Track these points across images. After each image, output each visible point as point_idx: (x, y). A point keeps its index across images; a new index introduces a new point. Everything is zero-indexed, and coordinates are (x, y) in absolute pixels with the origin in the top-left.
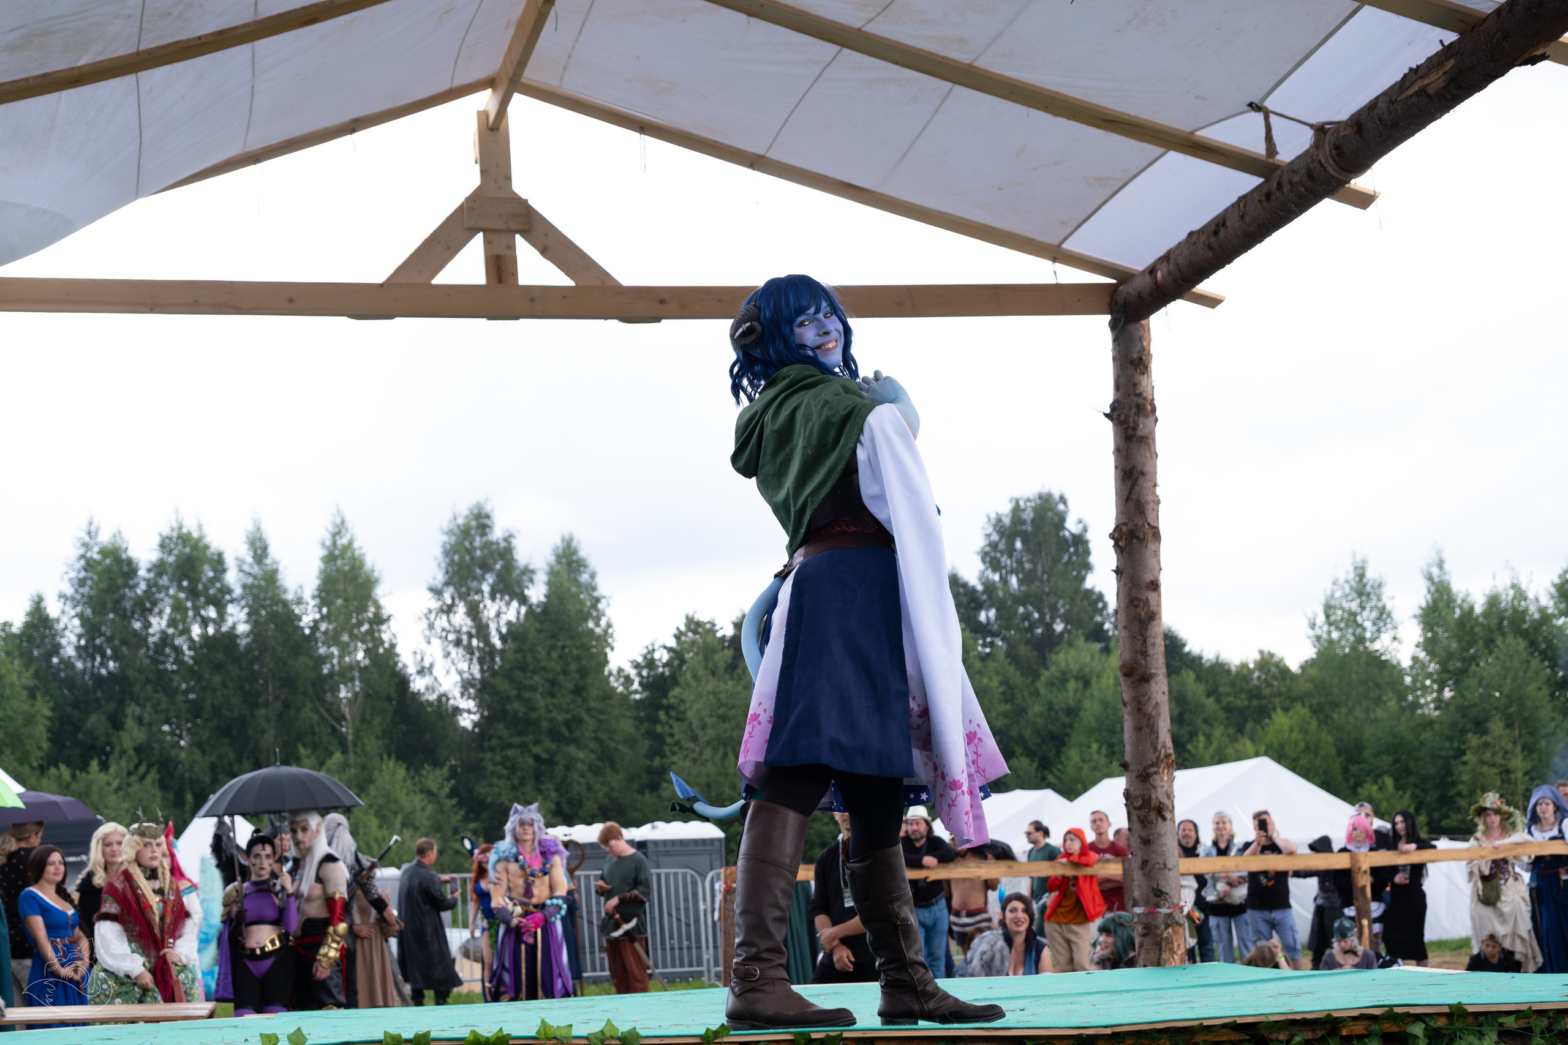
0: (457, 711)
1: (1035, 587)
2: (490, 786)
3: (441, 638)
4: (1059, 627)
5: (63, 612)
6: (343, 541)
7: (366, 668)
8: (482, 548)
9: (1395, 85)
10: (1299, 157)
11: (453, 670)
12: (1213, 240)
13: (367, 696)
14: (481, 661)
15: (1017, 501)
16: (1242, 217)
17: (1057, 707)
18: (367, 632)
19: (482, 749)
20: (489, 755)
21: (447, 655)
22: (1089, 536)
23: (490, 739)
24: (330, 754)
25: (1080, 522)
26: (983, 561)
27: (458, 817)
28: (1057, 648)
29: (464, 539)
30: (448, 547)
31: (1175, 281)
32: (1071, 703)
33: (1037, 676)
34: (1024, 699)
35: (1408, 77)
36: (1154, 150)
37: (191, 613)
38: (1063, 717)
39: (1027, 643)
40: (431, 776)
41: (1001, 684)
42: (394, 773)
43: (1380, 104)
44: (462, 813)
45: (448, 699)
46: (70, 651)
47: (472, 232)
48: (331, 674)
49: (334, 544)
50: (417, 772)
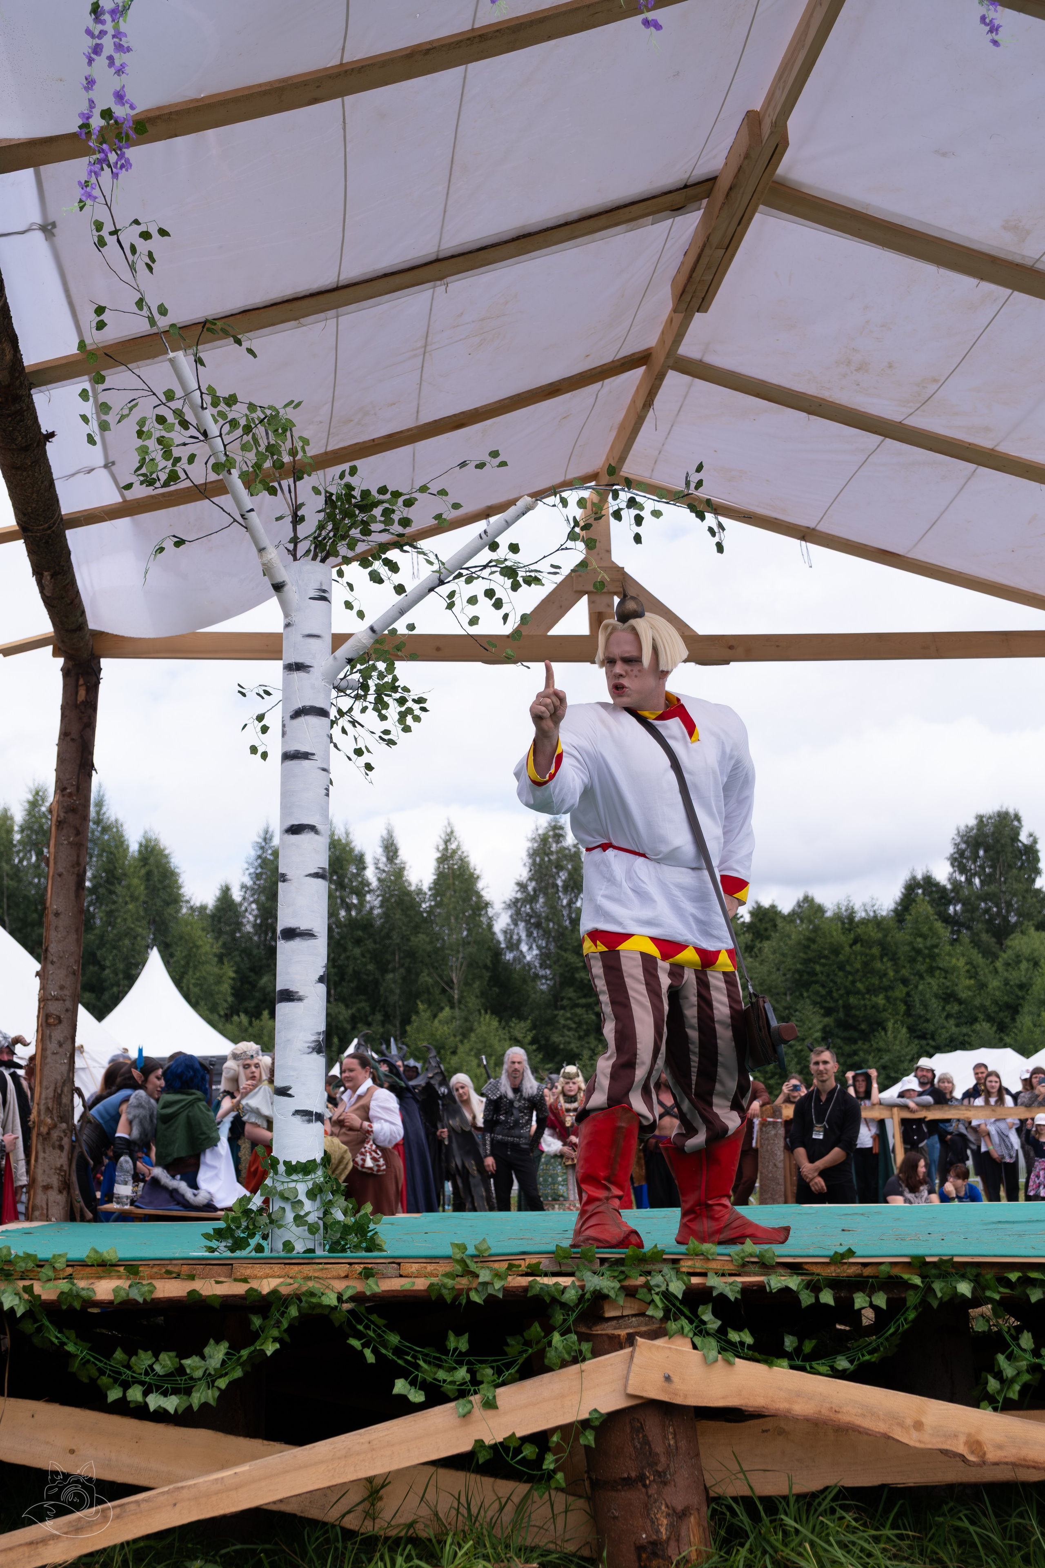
0: (537, 976)
1: (993, 888)
2: (563, 1036)
3: (526, 921)
4: (1013, 919)
5: (244, 899)
6: (453, 846)
7: (469, 943)
8: (557, 852)
11: (534, 946)
13: (470, 965)
14: (556, 940)
15: (980, 818)
17: (1012, 983)
18: (470, 916)
19: (556, 1008)
20: (561, 1012)
21: (529, 935)
22: (1039, 846)
23: (562, 999)
24: (442, 1009)
25: (1031, 835)
26: (953, 865)
27: (538, 1060)
28: (1012, 936)
29: (545, 845)
30: (531, 851)
32: (1024, 980)
33: (996, 957)
34: (984, 974)
37: (339, 901)
38: (1017, 990)
39: (987, 932)
40: (517, 1028)
41: (967, 964)
42: (489, 1024)
44: (540, 1056)
45: (531, 969)
46: (249, 928)
47: (581, 594)
48: (443, 948)
49: (446, 849)
50: (507, 1024)
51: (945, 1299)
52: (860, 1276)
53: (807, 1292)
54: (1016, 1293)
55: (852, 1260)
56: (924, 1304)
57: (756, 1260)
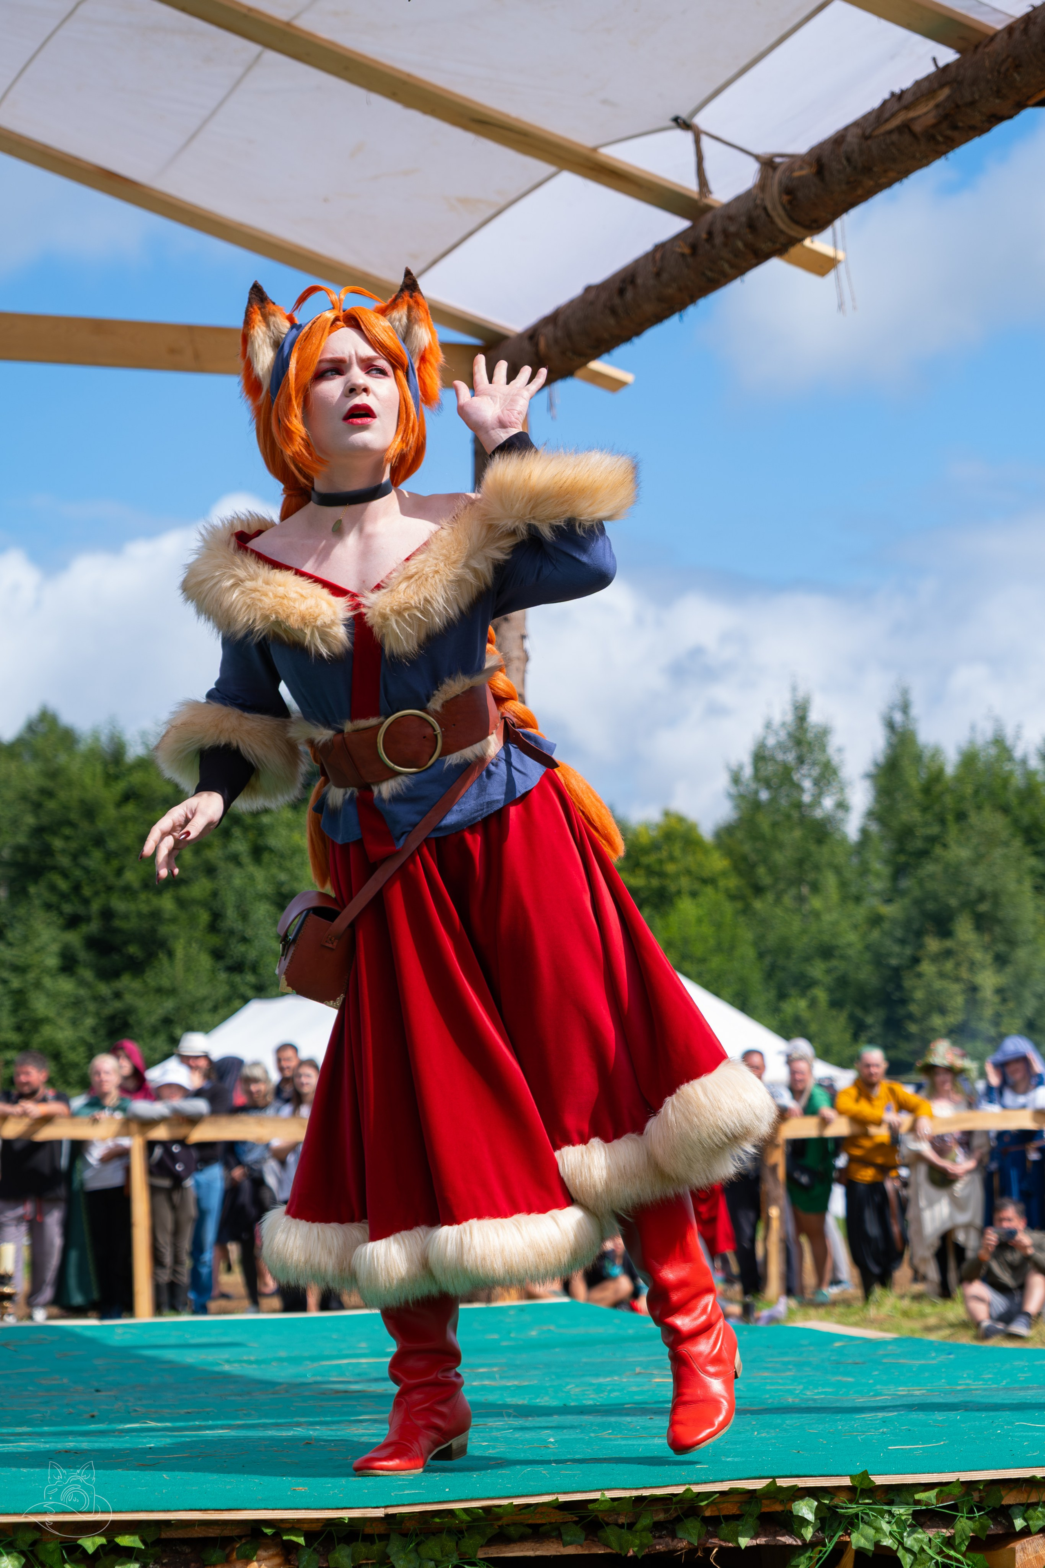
9: (870, 114)
10: (738, 199)
12: (617, 301)
16: (658, 275)
31: (563, 353)
35: (888, 106)
36: (543, 168)
43: (849, 138)
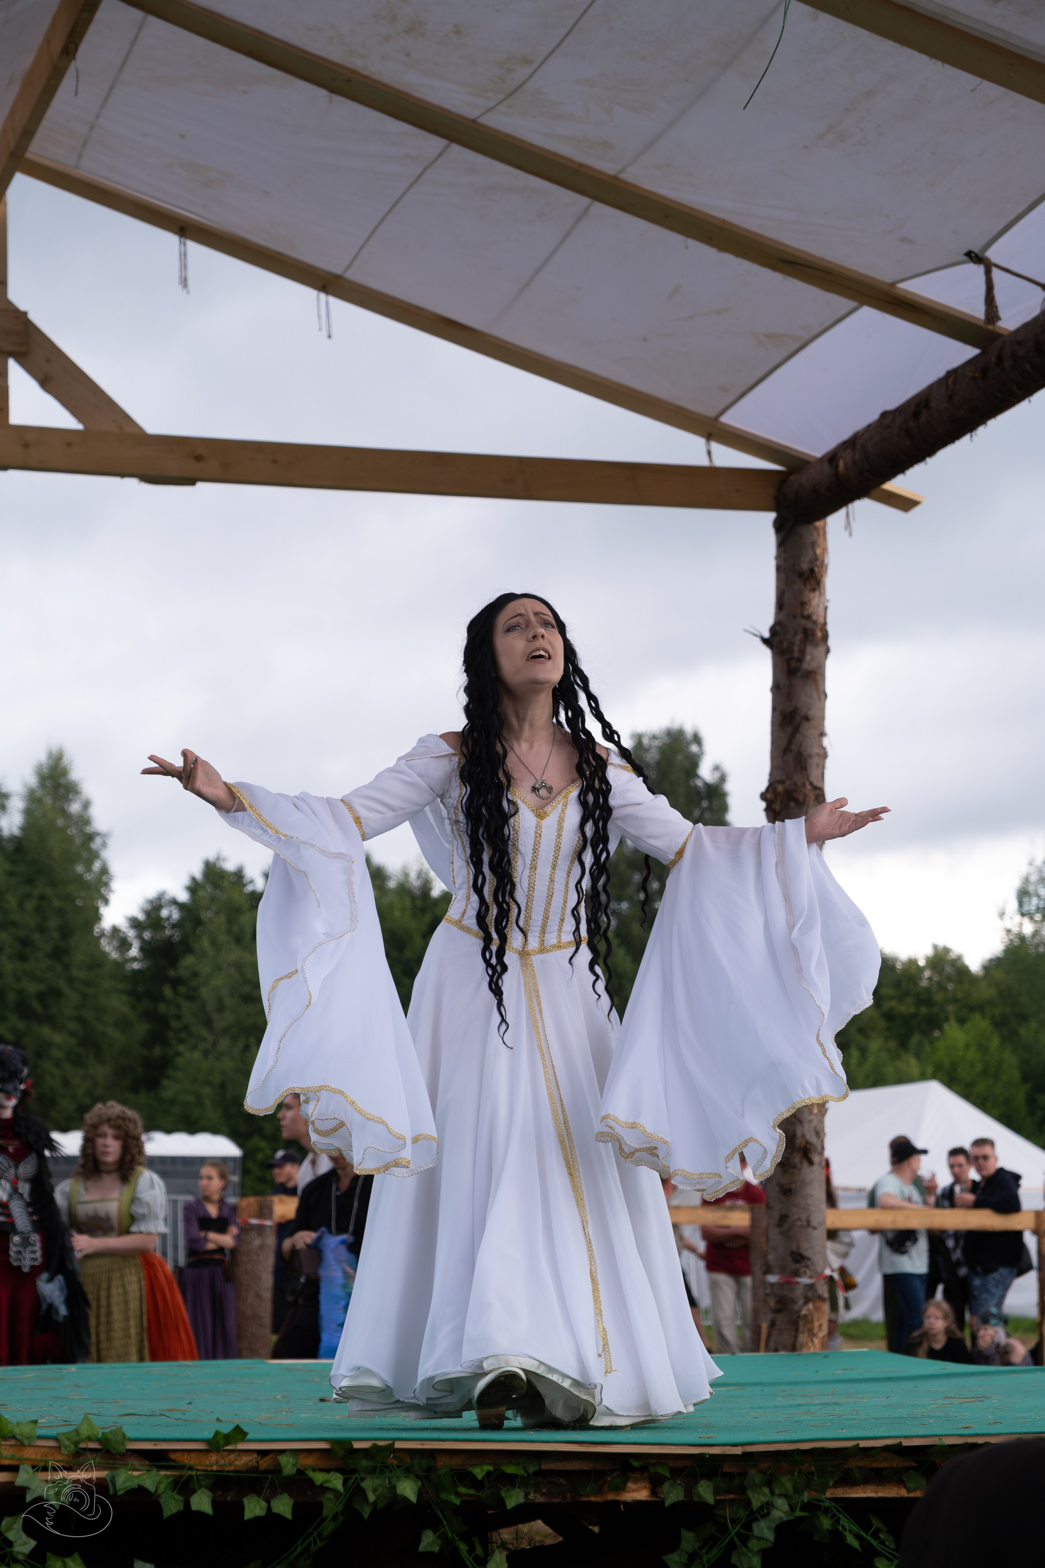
12: (912, 423)
16: (951, 397)
22: (725, 785)
25: (715, 770)
31: (860, 473)
36: (844, 304)
51: (380, 1506)
52: (255, 1469)
53: (175, 1494)
54: (483, 1494)
55: (241, 1446)
56: (350, 1511)
57: (95, 1446)
